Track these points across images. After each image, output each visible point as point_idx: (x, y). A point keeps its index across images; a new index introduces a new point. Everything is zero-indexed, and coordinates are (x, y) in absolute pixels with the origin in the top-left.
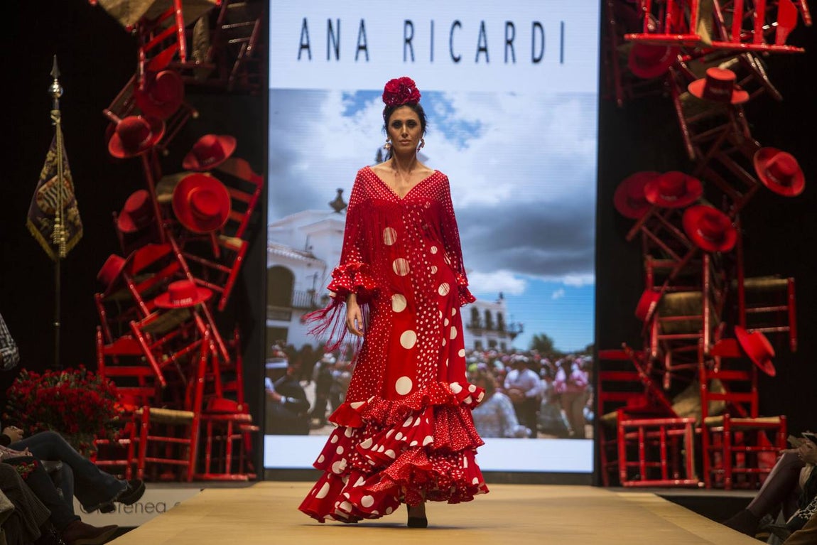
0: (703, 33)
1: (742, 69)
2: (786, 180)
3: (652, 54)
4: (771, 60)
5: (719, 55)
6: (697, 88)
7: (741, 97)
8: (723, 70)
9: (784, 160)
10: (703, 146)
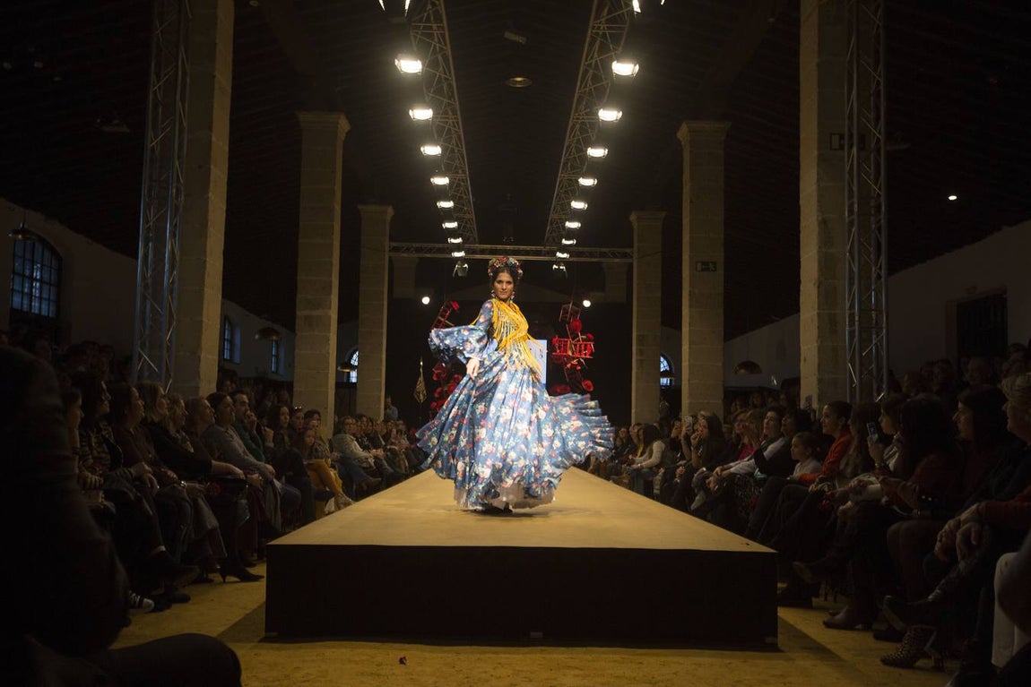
0: (570, 353)
1: (579, 361)
2: (589, 387)
3: (559, 358)
4: (585, 360)
5: (574, 358)
6: (569, 366)
7: (579, 368)
8: (575, 362)
9: (589, 383)
10: (570, 379)
